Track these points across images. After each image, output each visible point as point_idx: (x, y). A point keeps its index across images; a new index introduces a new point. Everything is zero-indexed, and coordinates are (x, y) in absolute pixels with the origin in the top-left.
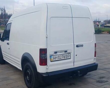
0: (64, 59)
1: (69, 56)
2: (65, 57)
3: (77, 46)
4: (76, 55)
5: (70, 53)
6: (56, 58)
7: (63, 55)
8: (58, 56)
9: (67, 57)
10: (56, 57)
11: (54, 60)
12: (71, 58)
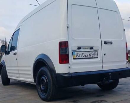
0: (90, 57)
1: (95, 54)
2: (91, 54)
3: (105, 43)
4: (105, 55)
5: (96, 51)
6: (80, 56)
7: (89, 52)
8: (82, 53)
9: (93, 55)
10: (80, 54)
11: (78, 57)
12: (98, 58)
